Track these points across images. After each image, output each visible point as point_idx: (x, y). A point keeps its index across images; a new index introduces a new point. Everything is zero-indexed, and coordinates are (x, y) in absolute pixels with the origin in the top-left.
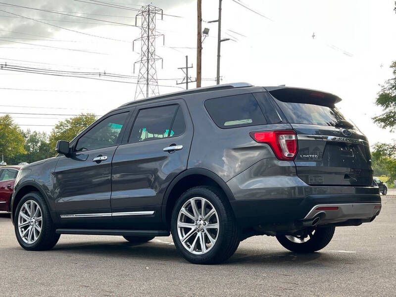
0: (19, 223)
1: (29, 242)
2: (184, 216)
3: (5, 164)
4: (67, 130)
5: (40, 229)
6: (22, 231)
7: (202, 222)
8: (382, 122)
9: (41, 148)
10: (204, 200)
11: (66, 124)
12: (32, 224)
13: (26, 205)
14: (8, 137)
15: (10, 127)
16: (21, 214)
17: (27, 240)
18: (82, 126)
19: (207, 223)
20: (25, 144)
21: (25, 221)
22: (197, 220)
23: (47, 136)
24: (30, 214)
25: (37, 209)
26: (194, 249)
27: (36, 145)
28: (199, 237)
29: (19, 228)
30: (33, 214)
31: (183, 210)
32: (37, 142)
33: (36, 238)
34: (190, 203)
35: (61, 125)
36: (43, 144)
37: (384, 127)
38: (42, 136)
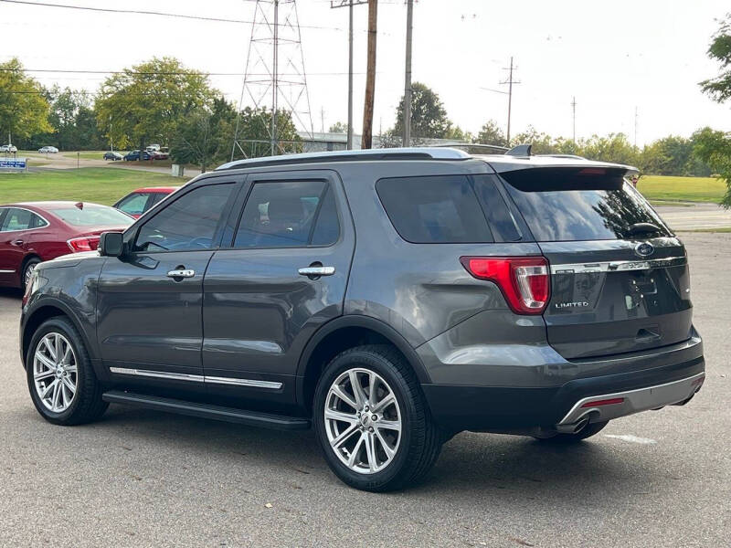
0: (35, 373)
1: (53, 407)
2: (336, 400)
3: (15, 149)
4: (127, 88)
5: (73, 388)
6: (42, 387)
7: (370, 414)
8: (716, 89)
9: (80, 118)
10: (373, 376)
11: (124, 77)
12: (59, 375)
13: (47, 340)
14: (17, 101)
15: (21, 81)
16: (39, 355)
17: (51, 404)
18: (154, 81)
19: (379, 418)
20: (49, 111)
21: (46, 369)
22: (361, 410)
23: (90, 96)
24: (54, 357)
25: (68, 350)
26: (356, 462)
27: (71, 114)
28: (364, 441)
29: (36, 381)
30: (60, 357)
31: (335, 388)
32: (71, 109)
33: (67, 404)
34: (348, 377)
35: (116, 79)
36: (84, 113)
37: (719, 100)
38: (81, 96)
